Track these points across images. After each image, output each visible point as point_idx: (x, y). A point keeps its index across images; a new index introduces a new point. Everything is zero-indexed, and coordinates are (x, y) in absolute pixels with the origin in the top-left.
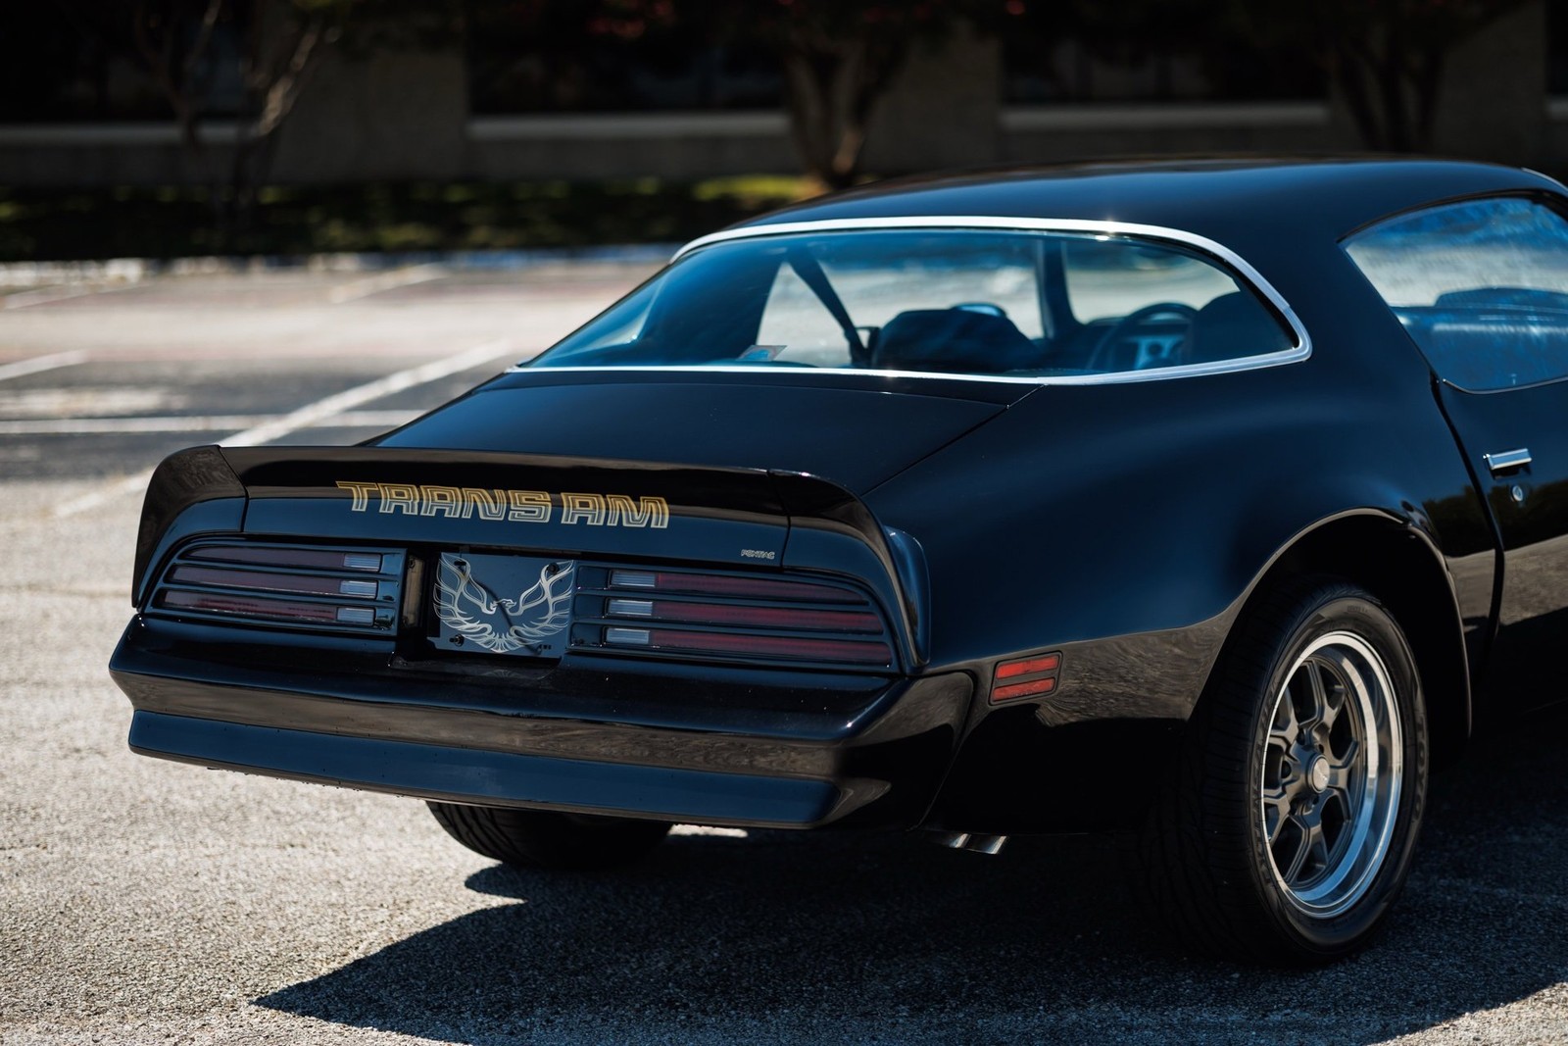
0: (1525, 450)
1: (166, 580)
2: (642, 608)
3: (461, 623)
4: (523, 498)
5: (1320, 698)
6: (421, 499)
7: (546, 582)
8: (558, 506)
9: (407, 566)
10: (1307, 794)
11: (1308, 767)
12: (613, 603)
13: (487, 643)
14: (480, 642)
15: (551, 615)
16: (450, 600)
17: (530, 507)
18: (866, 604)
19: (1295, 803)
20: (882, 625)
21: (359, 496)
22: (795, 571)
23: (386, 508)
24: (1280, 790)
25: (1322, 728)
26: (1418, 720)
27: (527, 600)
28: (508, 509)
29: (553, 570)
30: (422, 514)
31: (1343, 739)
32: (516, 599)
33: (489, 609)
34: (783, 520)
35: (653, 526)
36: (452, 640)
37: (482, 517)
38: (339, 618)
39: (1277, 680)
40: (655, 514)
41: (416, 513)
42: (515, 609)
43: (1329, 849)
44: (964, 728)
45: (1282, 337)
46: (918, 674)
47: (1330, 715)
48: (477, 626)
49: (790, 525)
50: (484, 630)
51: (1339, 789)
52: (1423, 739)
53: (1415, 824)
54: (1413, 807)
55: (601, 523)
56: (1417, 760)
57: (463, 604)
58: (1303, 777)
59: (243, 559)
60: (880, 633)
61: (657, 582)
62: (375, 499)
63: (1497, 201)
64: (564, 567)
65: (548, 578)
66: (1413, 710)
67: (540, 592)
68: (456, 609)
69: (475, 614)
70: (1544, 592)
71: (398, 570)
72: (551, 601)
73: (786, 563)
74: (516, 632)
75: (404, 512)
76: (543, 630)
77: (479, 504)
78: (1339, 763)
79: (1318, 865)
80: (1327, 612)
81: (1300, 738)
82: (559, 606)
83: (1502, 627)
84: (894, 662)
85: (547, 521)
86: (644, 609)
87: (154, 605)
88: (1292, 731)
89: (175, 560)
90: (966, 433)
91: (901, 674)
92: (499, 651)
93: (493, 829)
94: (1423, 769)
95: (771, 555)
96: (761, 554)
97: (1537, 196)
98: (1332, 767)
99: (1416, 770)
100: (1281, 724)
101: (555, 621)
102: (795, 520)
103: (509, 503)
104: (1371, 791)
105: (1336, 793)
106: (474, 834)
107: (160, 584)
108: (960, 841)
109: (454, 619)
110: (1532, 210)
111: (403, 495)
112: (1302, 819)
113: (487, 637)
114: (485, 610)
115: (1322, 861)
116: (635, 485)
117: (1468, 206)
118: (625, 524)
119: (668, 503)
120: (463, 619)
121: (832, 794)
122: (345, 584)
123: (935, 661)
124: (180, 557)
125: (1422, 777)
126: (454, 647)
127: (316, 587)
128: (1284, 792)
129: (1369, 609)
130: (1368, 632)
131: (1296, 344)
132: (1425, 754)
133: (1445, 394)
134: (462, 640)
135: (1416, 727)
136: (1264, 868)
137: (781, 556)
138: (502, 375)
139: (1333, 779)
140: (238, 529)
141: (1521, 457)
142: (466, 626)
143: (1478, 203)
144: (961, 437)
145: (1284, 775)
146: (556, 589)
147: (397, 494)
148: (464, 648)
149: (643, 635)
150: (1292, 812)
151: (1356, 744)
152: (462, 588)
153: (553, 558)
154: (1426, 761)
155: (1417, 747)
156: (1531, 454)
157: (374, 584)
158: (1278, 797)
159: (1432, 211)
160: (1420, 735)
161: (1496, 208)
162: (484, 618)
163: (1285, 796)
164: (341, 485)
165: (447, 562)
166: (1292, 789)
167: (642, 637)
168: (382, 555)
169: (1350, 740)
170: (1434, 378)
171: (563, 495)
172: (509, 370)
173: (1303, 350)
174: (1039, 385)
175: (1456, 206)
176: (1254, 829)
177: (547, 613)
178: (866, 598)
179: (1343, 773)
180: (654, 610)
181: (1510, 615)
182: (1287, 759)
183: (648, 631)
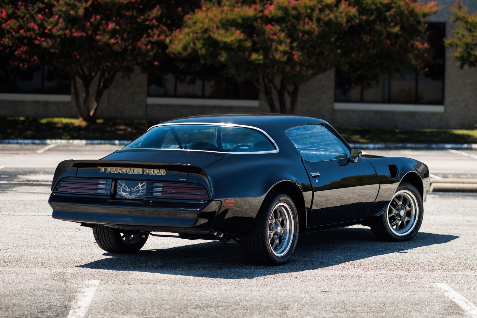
0: (319, 173)
1: (59, 186)
2: (160, 189)
3: (122, 193)
4: (137, 170)
5: (279, 215)
6: (115, 170)
7: (140, 185)
8: (143, 171)
9: (112, 182)
10: (276, 233)
11: (276, 228)
12: (154, 189)
13: (128, 197)
14: (126, 197)
15: (141, 191)
16: (120, 189)
17: (138, 171)
18: (203, 188)
19: (274, 234)
20: (206, 192)
21: (102, 169)
22: (189, 182)
23: (108, 171)
24: (271, 232)
25: (279, 221)
26: (297, 222)
27: (136, 189)
28: (133, 172)
29: (141, 183)
30: (115, 173)
31: (283, 224)
32: (134, 188)
33: (128, 190)
34: (188, 173)
35: (162, 175)
36: (120, 196)
37: (128, 173)
38: (97, 192)
39: (272, 209)
40: (163, 172)
41: (114, 172)
42: (134, 190)
43: (280, 245)
44: (219, 212)
45: (273, 148)
46: (212, 200)
47: (281, 219)
48: (126, 194)
49: (189, 174)
50: (127, 194)
51: (282, 233)
52: (298, 225)
53: (296, 242)
54: (295, 238)
55: (152, 174)
56: (297, 229)
57: (123, 189)
58: (275, 230)
59: (77, 182)
60: (205, 193)
61: (163, 185)
62: (105, 170)
63: (315, 125)
64: (144, 183)
65: (140, 184)
66: (296, 220)
67: (139, 187)
68: (121, 191)
69: (125, 191)
70: (321, 204)
71: (111, 183)
72: (141, 189)
73: (188, 181)
74: (134, 195)
75: (112, 172)
76: (139, 194)
77: (127, 171)
78: (282, 228)
79: (278, 248)
80: (281, 199)
81: (275, 222)
82: (142, 190)
83: (312, 210)
84: (208, 198)
85: (141, 174)
86: (160, 190)
87: (56, 190)
88: (274, 221)
89: (61, 182)
90: (217, 161)
91: (209, 200)
92: (130, 198)
93: (110, 243)
94: (298, 231)
95: (185, 180)
96: (183, 180)
97: (323, 125)
98: (281, 229)
99: (296, 231)
100: (272, 219)
101: (142, 192)
102: (190, 173)
103: (133, 170)
104: (288, 232)
105: (281, 234)
106: (105, 245)
107: (58, 187)
108: (216, 234)
109: (121, 192)
110: (322, 127)
111: (111, 169)
112: (275, 238)
113: (128, 195)
114: (127, 191)
115: (278, 247)
116: (159, 167)
117: (309, 126)
118: (157, 174)
119: (166, 170)
120: (123, 192)
121: (197, 221)
122: (99, 186)
123: (215, 198)
124: (62, 181)
125: (297, 233)
126: (121, 198)
127: (92, 187)
128: (272, 232)
129: (289, 199)
130: (288, 203)
131: (276, 149)
132: (298, 228)
133: (304, 161)
134: (122, 196)
135: (297, 223)
136: (269, 244)
137: (187, 180)
138: (118, 150)
139: (281, 231)
140: (75, 176)
141: (318, 174)
142: (123, 194)
143: (311, 125)
144: (215, 163)
145: (272, 229)
146: (142, 187)
147: (110, 169)
148: (123, 198)
149: (160, 194)
150: (273, 236)
151: (285, 226)
152: (123, 187)
153: (141, 181)
154: (298, 230)
155: (297, 227)
156: (320, 174)
157: (105, 186)
158: (271, 233)
159: (302, 126)
160: (297, 225)
161: (314, 126)
162: (127, 192)
163: (272, 233)
164: (98, 167)
165: (119, 182)
166: (274, 232)
167: (160, 195)
168: (107, 180)
169: (284, 225)
170: (302, 158)
171: (145, 169)
172: (119, 149)
173: (277, 150)
174: (229, 154)
175: (307, 126)
176: (267, 237)
177: (140, 191)
178: (203, 187)
179: (283, 230)
180: (162, 190)
181: (314, 208)
182: (273, 226)
183: (161, 194)
